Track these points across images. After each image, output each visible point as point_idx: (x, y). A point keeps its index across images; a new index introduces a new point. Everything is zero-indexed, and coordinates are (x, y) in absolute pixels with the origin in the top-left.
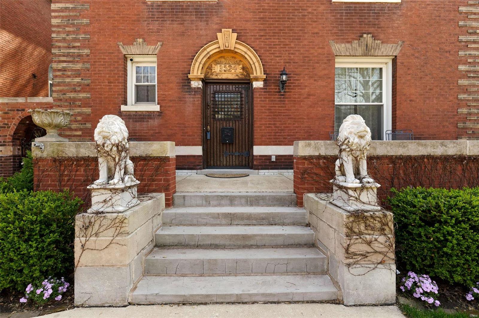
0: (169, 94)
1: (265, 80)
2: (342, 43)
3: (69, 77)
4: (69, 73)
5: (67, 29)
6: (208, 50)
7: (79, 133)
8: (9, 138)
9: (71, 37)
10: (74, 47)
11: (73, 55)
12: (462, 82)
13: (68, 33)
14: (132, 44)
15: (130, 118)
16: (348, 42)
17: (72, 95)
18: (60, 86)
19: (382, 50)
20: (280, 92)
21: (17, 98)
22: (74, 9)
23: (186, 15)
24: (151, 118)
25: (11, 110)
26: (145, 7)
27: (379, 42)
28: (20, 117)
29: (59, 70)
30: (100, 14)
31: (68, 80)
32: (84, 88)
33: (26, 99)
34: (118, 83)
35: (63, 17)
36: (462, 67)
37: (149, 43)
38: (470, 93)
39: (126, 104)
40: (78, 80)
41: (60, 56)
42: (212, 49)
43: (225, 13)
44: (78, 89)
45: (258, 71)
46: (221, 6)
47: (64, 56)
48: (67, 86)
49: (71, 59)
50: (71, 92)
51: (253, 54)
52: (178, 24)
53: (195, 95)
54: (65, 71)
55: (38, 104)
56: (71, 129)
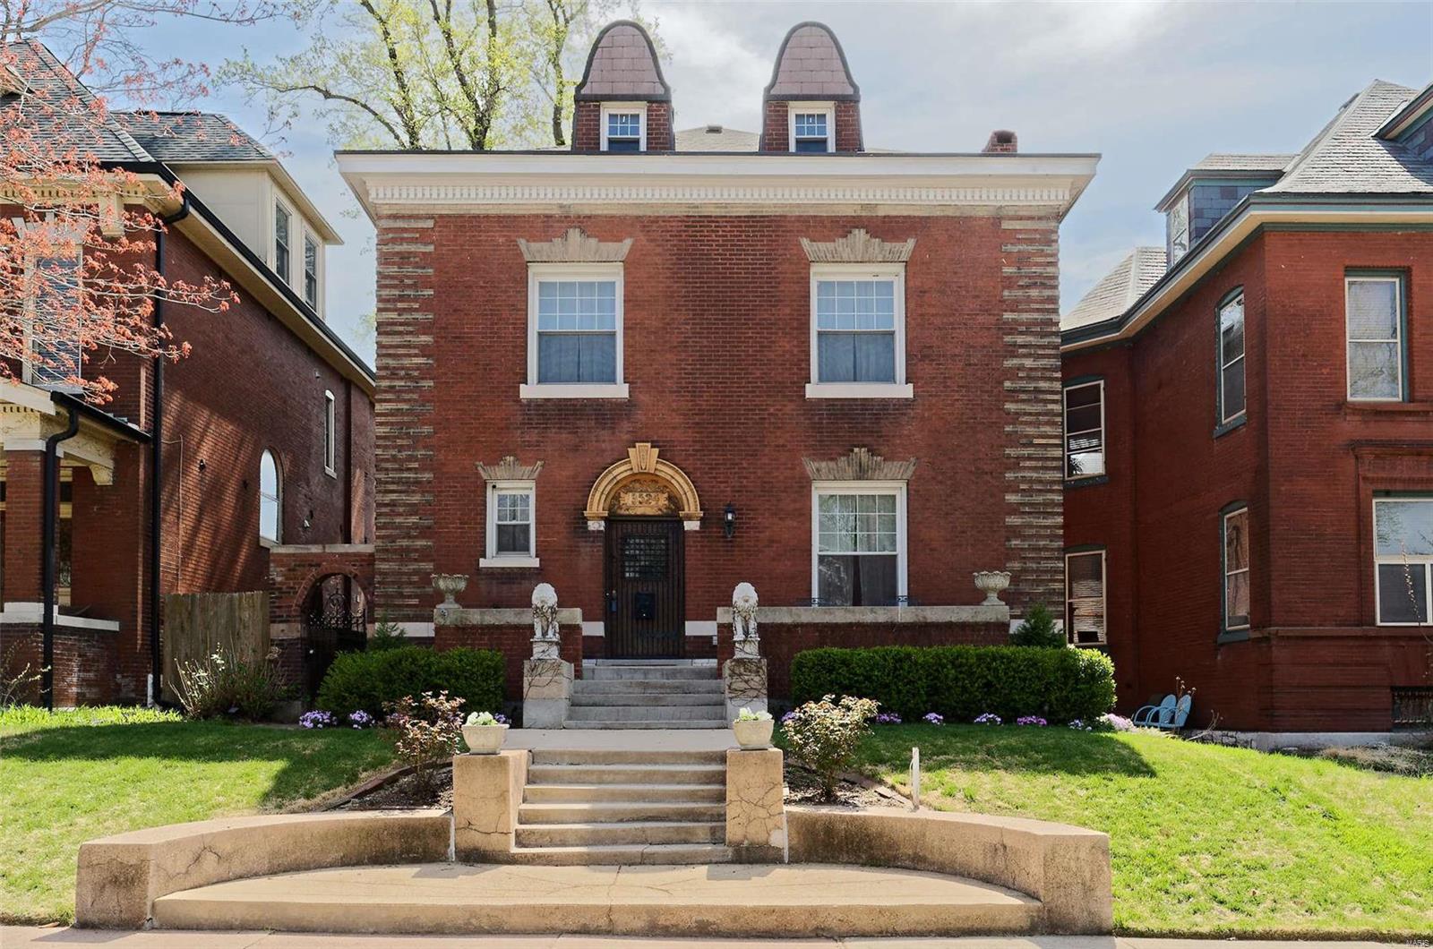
0: (553, 541)
1: (702, 520)
2: (823, 460)
3: (400, 515)
4: (401, 510)
5: (399, 442)
6: (615, 473)
7: (415, 601)
8: (295, 610)
9: (405, 453)
10: (409, 470)
11: (407, 482)
12: (1013, 520)
13: (401, 448)
14: (498, 463)
15: (492, 579)
16: (832, 459)
17: (405, 543)
18: (386, 529)
19: (885, 470)
20: (725, 537)
21: (310, 546)
22: (409, 412)
23: (580, 419)
24: (524, 579)
25: (299, 565)
26: (518, 407)
27: (879, 458)
28: (312, 575)
29: (386, 505)
30: (449, 419)
31: (398, 520)
32: (425, 532)
33: (324, 548)
34: (476, 524)
35: (392, 424)
36: (1012, 498)
37: (525, 462)
38: (1024, 538)
39: (484, 556)
40: (414, 519)
41: (387, 483)
42: (620, 471)
43: (640, 416)
44: (414, 533)
45: (692, 505)
46: (635, 405)
47: (393, 483)
48: (397, 528)
49: (404, 488)
50: (404, 538)
51: (684, 478)
52: (569, 433)
53: (593, 542)
54: (395, 505)
55: (341, 555)
56: (401, 596)
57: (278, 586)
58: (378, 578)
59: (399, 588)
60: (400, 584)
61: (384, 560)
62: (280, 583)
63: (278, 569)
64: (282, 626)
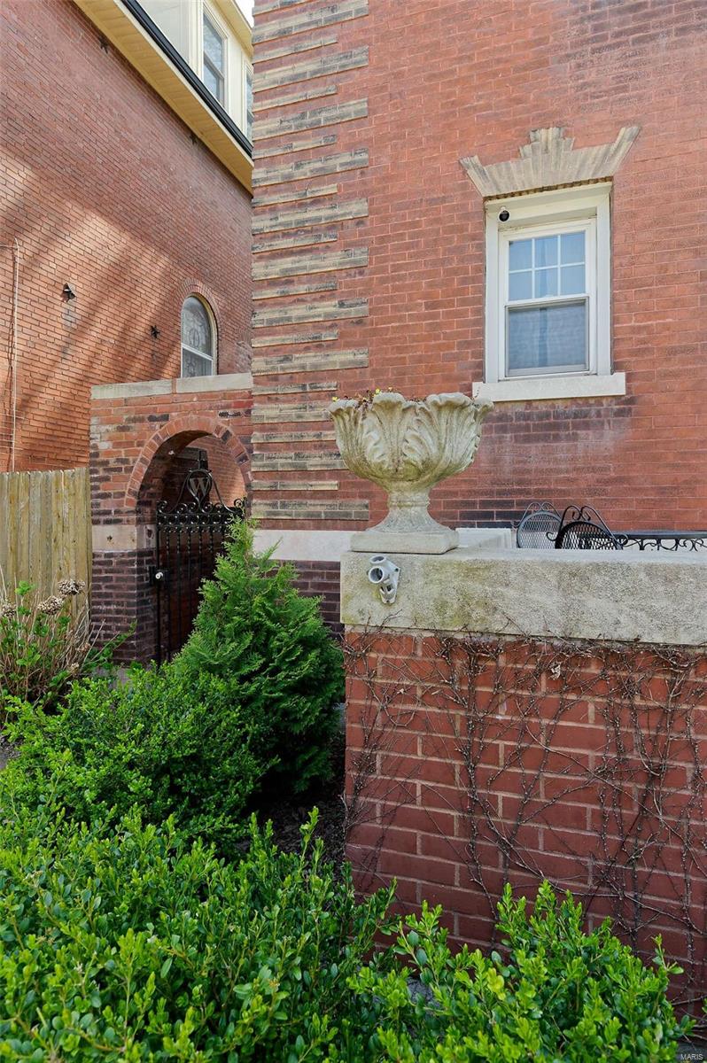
0: (667, 327)
3: (299, 300)
4: (302, 289)
5: (298, 145)
7: (330, 485)
8: (129, 502)
9: (307, 170)
10: (317, 201)
11: (313, 229)
13: (301, 159)
14: (517, 155)
15: (504, 429)
17: (310, 359)
18: (274, 334)
21: (152, 383)
22: (318, 77)
24: (587, 426)
25: (134, 420)
28: (156, 438)
29: (273, 283)
30: (401, 74)
31: (297, 311)
32: (351, 332)
33: (173, 386)
34: (464, 302)
35: (285, 109)
37: (584, 140)
39: (480, 376)
40: (328, 307)
41: (274, 235)
44: (328, 336)
47: (286, 235)
48: (294, 331)
49: (308, 242)
50: (307, 349)
54: (289, 282)
55: (202, 396)
56: (304, 473)
57: (101, 458)
58: (257, 437)
59: (297, 455)
60: (298, 447)
61: (269, 398)
62: (108, 453)
63: (103, 428)
64: (110, 530)
